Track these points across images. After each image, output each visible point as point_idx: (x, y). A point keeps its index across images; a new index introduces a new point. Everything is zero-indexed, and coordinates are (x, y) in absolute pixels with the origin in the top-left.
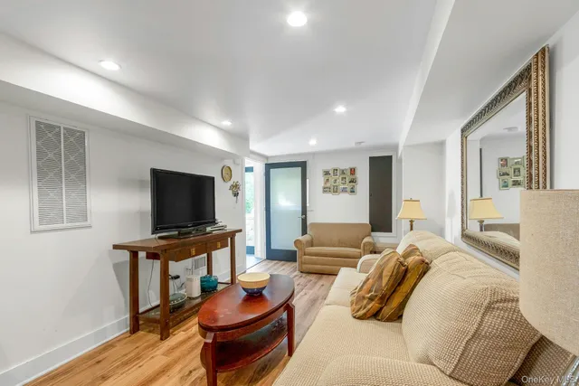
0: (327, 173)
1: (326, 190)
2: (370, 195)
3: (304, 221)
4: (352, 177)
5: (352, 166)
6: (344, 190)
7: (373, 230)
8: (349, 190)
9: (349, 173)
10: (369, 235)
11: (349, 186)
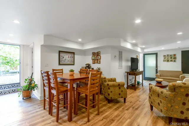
0: (165, 56)
1: (164, 61)
2: (182, 62)
3: (157, 70)
4: (174, 57)
5: (175, 54)
6: (171, 61)
7: (183, 73)
8: (173, 61)
9: (173, 56)
10: (182, 74)
11: (173, 60)
